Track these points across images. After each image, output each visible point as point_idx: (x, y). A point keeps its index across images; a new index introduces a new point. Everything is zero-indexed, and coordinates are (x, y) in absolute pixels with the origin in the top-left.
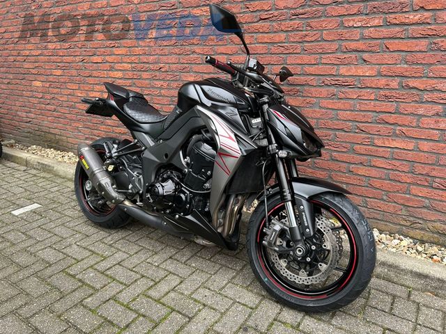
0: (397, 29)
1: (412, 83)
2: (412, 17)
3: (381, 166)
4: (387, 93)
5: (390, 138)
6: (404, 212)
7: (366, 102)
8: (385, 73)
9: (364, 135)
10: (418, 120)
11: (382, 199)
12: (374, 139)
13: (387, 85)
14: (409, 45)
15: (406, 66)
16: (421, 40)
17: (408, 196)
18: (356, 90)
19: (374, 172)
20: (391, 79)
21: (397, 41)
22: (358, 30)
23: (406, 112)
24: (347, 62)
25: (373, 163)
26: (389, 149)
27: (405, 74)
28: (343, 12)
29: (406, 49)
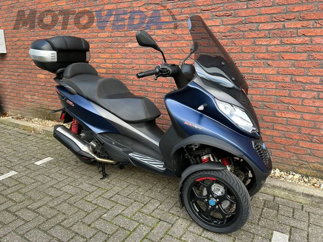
0: (289, 47)
1: (298, 79)
2: (297, 40)
3: (280, 129)
4: (283, 85)
5: (285, 112)
6: (295, 158)
7: (270, 90)
8: (281, 72)
9: (269, 110)
10: (302, 101)
11: (281, 150)
12: (275, 112)
13: (283, 80)
14: (296, 56)
15: (294, 69)
16: (303, 53)
17: (297, 147)
18: (264, 82)
19: (276, 133)
20: (285, 76)
21: (288, 54)
22: (265, 47)
23: (295, 96)
24: (258, 66)
25: (275, 128)
26: (285, 119)
27: (294, 73)
28: (255, 35)
29: (294, 58)
